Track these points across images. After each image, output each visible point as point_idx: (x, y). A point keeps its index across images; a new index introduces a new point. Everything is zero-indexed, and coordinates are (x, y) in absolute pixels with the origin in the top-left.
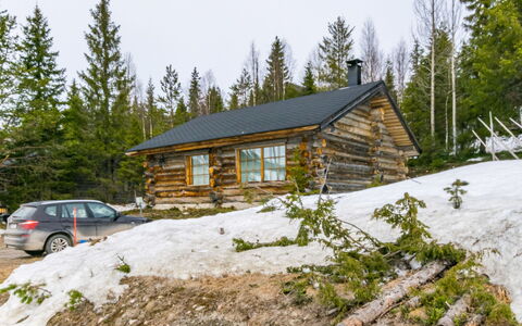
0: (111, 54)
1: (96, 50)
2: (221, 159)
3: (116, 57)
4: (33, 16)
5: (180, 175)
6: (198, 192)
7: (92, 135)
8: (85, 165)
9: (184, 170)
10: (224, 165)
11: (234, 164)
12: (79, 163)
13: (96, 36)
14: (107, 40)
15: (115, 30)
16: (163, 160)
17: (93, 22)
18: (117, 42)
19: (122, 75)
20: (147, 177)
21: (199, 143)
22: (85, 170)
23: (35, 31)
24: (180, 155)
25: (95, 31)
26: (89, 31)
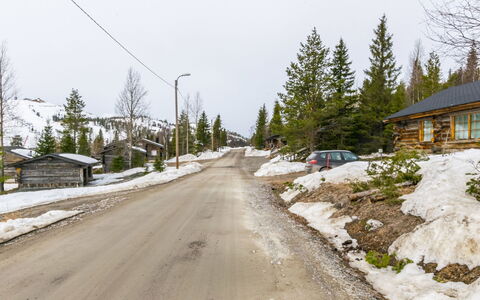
0: (385, 54)
1: (377, 54)
2: (441, 123)
3: (389, 56)
4: (339, 44)
5: (415, 135)
6: (426, 145)
7: (370, 109)
8: (363, 128)
9: (418, 131)
10: (443, 127)
11: (449, 127)
12: (360, 127)
13: (377, 46)
14: (384, 46)
15: (390, 38)
16: (406, 124)
17: (375, 37)
18: (390, 45)
19: (393, 66)
20: (395, 136)
21: (424, 113)
22: (363, 132)
23: (339, 53)
24: (415, 121)
25: (376, 42)
26: (372, 43)
